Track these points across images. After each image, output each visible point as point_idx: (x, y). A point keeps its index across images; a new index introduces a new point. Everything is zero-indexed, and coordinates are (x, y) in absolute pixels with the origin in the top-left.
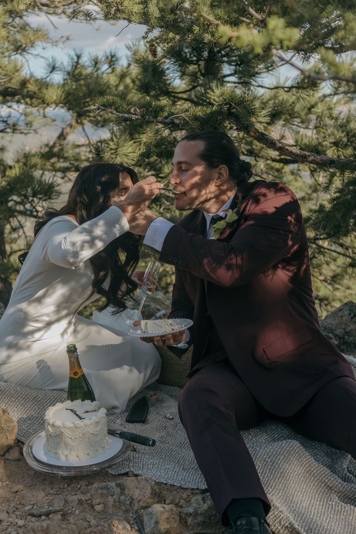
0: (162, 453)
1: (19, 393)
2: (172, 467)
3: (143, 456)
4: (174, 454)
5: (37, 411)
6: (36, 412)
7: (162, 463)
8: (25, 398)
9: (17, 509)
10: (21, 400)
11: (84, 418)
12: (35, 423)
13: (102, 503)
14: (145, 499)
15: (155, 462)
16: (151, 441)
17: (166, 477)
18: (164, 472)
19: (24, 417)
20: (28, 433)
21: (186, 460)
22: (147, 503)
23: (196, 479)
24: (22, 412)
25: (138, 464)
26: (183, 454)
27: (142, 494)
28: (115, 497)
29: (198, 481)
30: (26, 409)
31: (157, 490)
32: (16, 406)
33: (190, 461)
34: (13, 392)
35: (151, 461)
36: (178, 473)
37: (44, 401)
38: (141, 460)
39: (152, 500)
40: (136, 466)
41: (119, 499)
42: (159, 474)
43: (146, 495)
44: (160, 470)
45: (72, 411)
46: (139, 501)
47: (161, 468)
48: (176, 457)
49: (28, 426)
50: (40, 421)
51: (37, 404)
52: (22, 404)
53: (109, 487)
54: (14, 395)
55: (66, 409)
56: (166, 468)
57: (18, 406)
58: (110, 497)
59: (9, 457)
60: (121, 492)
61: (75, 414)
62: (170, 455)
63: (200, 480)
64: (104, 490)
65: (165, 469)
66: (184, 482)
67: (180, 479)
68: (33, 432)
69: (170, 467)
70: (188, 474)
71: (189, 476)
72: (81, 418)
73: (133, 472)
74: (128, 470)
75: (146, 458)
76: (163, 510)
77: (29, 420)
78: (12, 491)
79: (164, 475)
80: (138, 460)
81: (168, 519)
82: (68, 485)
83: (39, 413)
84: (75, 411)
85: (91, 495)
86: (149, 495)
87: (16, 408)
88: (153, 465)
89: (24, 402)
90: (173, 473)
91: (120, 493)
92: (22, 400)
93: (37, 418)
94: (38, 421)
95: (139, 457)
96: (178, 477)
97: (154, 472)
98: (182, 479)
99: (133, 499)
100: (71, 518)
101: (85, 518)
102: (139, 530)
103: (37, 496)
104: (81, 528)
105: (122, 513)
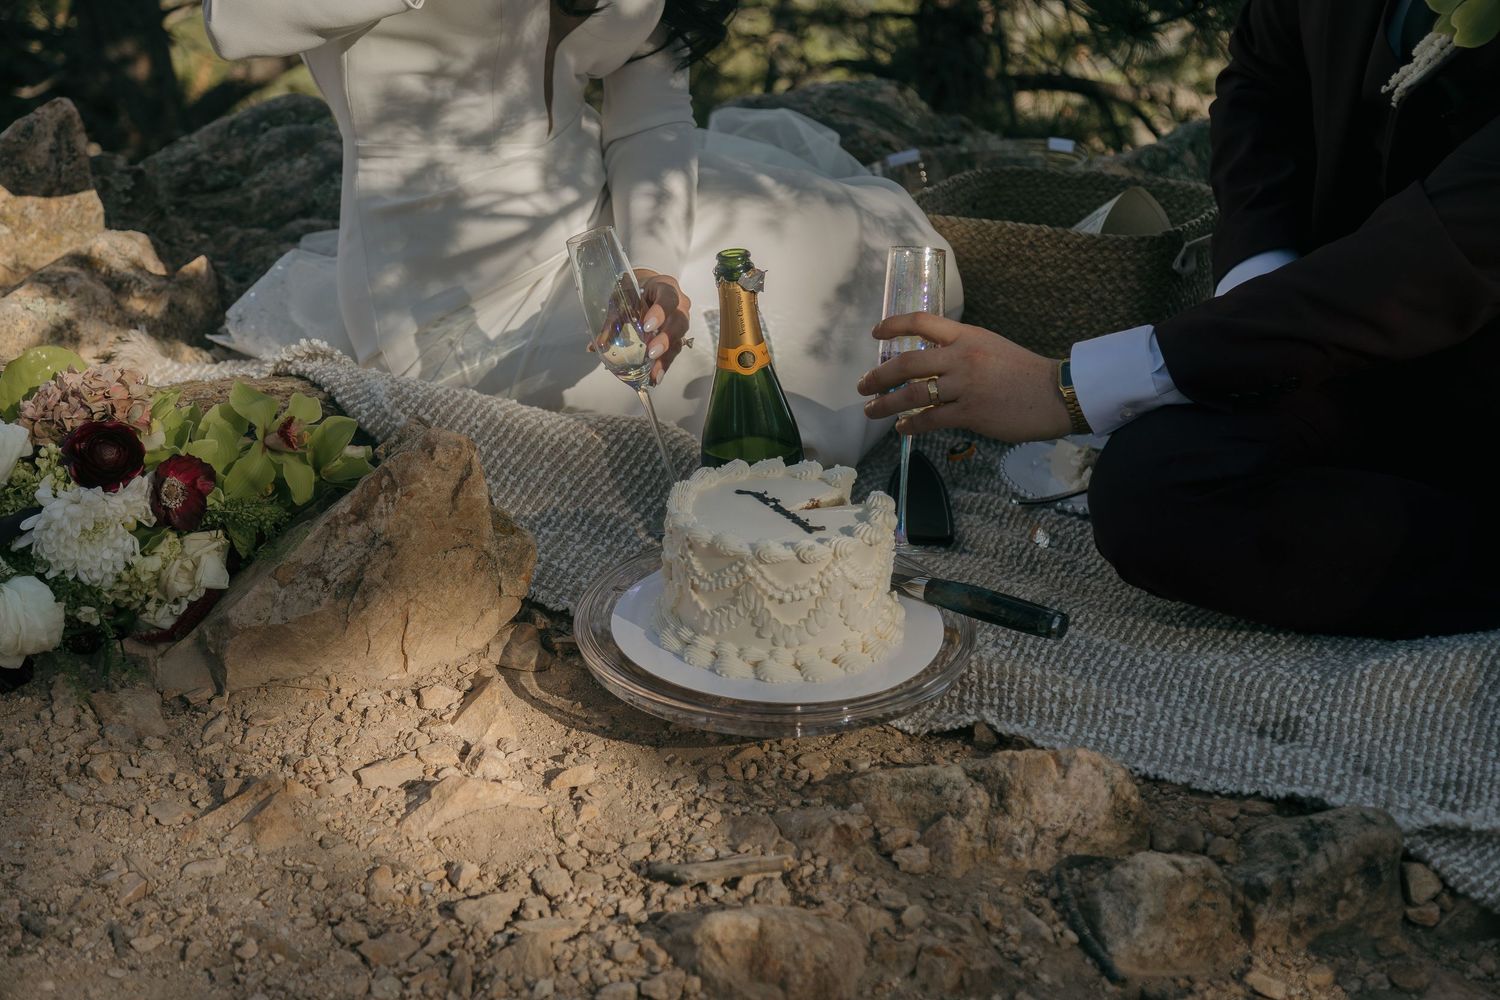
0: (1068, 658)
1: (501, 425)
2: (1138, 713)
3: (1018, 671)
4: (1115, 663)
5: (570, 496)
6: (566, 499)
7: (1098, 698)
8: (522, 445)
10: (510, 451)
11: (822, 528)
12: (570, 538)
13: (918, 841)
14: (1086, 830)
15: (1069, 694)
16: (1057, 620)
17: (1124, 749)
18: (1112, 729)
19: (526, 513)
20: (555, 574)
21: (1172, 686)
22: (1095, 845)
23: (1245, 759)
24: (519, 497)
25: (1001, 699)
26: (1153, 667)
27: (1074, 812)
28: (968, 819)
29: (1256, 768)
30: (533, 485)
31: (1134, 799)
32: (493, 472)
33: (1187, 690)
34: (480, 424)
35: (1055, 689)
36: (1168, 736)
37: (592, 460)
38: (1011, 684)
39: (1112, 836)
40: (991, 705)
41: (986, 829)
42: (1093, 735)
43: (1089, 816)
44: (1094, 721)
45: (762, 498)
46: (1062, 839)
47: (1095, 715)
48: (1124, 675)
49: (547, 548)
50: (585, 528)
51: (566, 468)
52: (516, 468)
53: (937, 783)
54: (483, 432)
55: (739, 492)
56: (1116, 715)
57: (500, 472)
58: (949, 820)
59: (507, 660)
60: (992, 801)
61: (778, 509)
62: (1099, 668)
63: (1262, 764)
64: (917, 794)
65: (1114, 721)
66: (1197, 767)
67: (1181, 758)
68: (572, 571)
70: (1208, 742)
71: (1214, 747)
72: (810, 530)
73: (991, 727)
74: (970, 719)
75: (1033, 677)
76: (1178, 873)
77: (544, 525)
78: (557, 784)
79: (1113, 740)
80: (1000, 683)
81: (1193, 906)
82: (759, 769)
83: (577, 500)
84: (774, 500)
85: (866, 807)
86: (1103, 818)
87: (496, 479)
88: (1064, 703)
89: (523, 460)
90: (1149, 734)
91: (986, 806)
92: (516, 453)
93: (574, 518)
94: (578, 529)
95: (1002, 674)
96: (1172, 751)
97: (1072, 730)
98: (1187, 758)
99: (1040, 831)
100: (823, 893)
101: (875, 896)
102: (1083, 943)
103: (655, 807)
104: (872, 935)
105: (1000, 881)
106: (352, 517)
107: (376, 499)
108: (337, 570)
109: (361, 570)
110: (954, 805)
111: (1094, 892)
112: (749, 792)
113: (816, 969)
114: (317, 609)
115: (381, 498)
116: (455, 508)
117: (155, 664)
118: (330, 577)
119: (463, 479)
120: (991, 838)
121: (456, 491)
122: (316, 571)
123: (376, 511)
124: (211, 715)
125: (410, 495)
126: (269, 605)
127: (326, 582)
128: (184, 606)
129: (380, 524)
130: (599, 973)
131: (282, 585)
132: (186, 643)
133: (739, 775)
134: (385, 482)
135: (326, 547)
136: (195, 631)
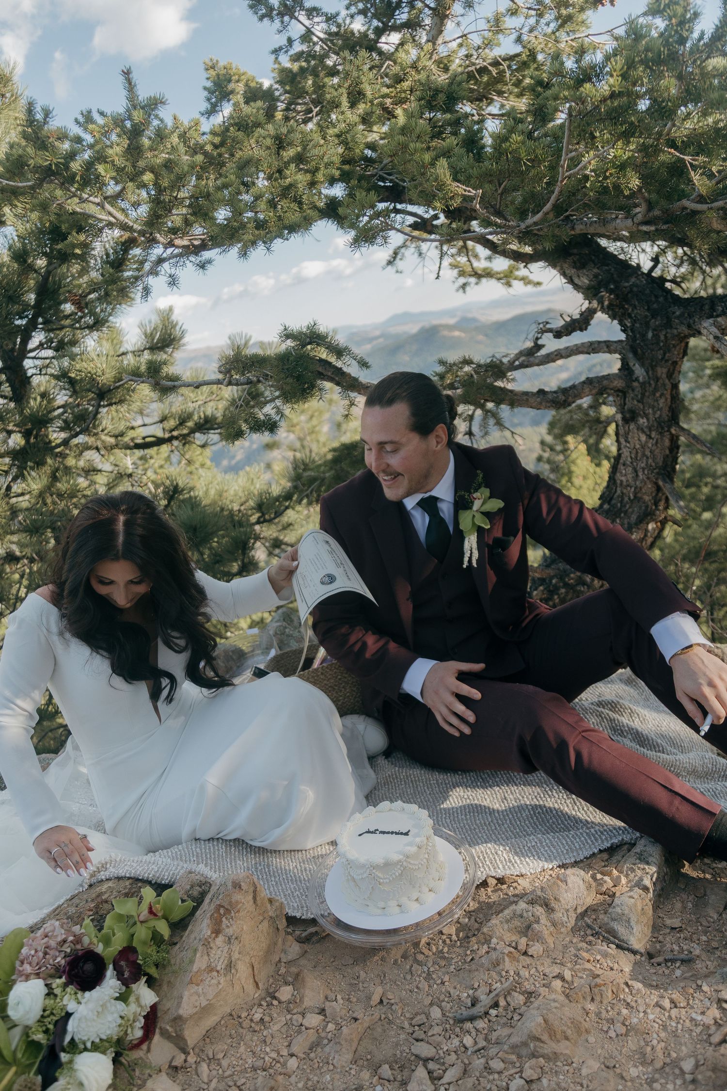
9: (419, 1026)
13: (529, 941)
14: (582, 900)
22: (587, 904)
27: (576, 896)
28: (542, 921)
41: (550, 921)
43: (581, 895)
46: (576, 909)
53: (518, 913)
55: (360, 835)
58: (535, 925)
59: (290, 958)
60: (544, 909)
61: (384, 832)
69: (534, 844)
72: (406, 834)
78: (373, 1003)
85: (498, 938)
86: (585, 893)
91: (543, 912)
99: (567, 911)
100: (528, 986)
101: (544, 975)
102: (618, 947)
103: (418, 988)
104: (563, 992)
105: (568, 939)
106: (214, 935)
107: (221, 921)
108: (220, 963)
109: (230, 957)
110: (532, 919)
111: (608, 924)
112: (444, 958)
113: (572, 1023)
114: (220, 987)
115: (224, 919)
116: (257, 905)
117: (148, 1058)
118: (219, 968)
119: (255, 892)
120: (554, 924)
121: (255, 898)
122: (210, 969)
123: (224, 926)
124: (194, 1066)
125: (238, 911)
126: (197, 997)
127: (218, 972)
128: (143, 1021)
129: (230, 931)
130: (499, 1083)
131: (198, 985)
132: (157, 1038)
133: (431, 953)
134: (222, 911)
135: (208, 955)
136: (157, 1031)
